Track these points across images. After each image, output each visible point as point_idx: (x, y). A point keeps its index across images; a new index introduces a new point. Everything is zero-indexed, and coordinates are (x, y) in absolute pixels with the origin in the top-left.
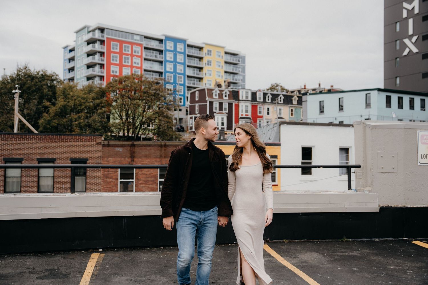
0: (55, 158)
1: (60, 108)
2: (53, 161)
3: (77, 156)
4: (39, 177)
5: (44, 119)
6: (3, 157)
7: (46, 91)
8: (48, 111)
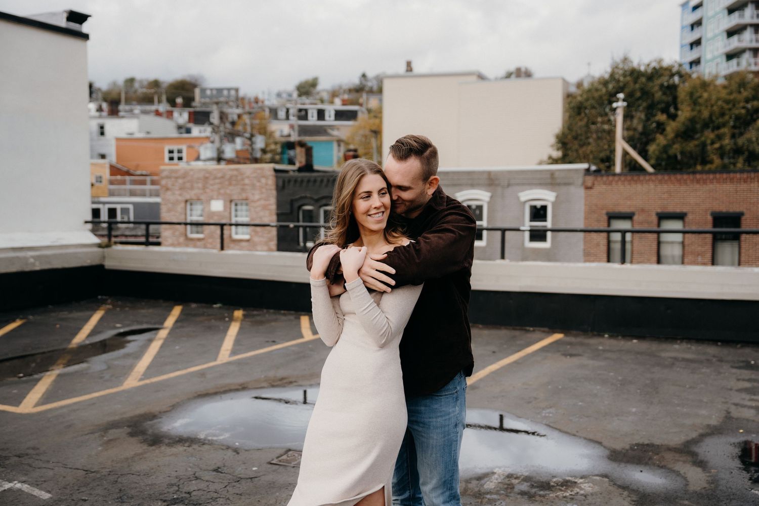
0: (685, 210)
1: (684, 124)
2: (681, 217)
3: (723, 207)
4: (659, 243)
5: (658, 145)
6: (604, 212)
7: (658, 95)
8: (664, 130)
